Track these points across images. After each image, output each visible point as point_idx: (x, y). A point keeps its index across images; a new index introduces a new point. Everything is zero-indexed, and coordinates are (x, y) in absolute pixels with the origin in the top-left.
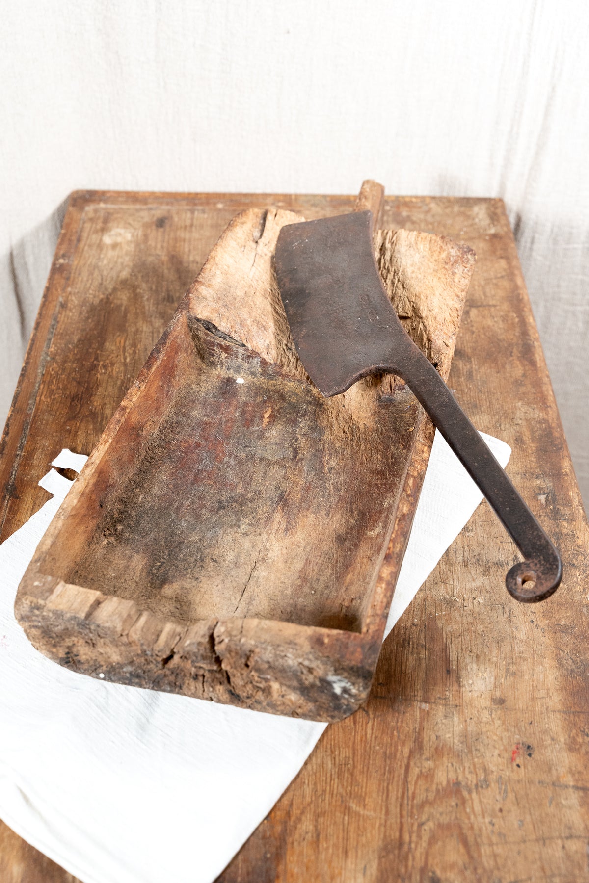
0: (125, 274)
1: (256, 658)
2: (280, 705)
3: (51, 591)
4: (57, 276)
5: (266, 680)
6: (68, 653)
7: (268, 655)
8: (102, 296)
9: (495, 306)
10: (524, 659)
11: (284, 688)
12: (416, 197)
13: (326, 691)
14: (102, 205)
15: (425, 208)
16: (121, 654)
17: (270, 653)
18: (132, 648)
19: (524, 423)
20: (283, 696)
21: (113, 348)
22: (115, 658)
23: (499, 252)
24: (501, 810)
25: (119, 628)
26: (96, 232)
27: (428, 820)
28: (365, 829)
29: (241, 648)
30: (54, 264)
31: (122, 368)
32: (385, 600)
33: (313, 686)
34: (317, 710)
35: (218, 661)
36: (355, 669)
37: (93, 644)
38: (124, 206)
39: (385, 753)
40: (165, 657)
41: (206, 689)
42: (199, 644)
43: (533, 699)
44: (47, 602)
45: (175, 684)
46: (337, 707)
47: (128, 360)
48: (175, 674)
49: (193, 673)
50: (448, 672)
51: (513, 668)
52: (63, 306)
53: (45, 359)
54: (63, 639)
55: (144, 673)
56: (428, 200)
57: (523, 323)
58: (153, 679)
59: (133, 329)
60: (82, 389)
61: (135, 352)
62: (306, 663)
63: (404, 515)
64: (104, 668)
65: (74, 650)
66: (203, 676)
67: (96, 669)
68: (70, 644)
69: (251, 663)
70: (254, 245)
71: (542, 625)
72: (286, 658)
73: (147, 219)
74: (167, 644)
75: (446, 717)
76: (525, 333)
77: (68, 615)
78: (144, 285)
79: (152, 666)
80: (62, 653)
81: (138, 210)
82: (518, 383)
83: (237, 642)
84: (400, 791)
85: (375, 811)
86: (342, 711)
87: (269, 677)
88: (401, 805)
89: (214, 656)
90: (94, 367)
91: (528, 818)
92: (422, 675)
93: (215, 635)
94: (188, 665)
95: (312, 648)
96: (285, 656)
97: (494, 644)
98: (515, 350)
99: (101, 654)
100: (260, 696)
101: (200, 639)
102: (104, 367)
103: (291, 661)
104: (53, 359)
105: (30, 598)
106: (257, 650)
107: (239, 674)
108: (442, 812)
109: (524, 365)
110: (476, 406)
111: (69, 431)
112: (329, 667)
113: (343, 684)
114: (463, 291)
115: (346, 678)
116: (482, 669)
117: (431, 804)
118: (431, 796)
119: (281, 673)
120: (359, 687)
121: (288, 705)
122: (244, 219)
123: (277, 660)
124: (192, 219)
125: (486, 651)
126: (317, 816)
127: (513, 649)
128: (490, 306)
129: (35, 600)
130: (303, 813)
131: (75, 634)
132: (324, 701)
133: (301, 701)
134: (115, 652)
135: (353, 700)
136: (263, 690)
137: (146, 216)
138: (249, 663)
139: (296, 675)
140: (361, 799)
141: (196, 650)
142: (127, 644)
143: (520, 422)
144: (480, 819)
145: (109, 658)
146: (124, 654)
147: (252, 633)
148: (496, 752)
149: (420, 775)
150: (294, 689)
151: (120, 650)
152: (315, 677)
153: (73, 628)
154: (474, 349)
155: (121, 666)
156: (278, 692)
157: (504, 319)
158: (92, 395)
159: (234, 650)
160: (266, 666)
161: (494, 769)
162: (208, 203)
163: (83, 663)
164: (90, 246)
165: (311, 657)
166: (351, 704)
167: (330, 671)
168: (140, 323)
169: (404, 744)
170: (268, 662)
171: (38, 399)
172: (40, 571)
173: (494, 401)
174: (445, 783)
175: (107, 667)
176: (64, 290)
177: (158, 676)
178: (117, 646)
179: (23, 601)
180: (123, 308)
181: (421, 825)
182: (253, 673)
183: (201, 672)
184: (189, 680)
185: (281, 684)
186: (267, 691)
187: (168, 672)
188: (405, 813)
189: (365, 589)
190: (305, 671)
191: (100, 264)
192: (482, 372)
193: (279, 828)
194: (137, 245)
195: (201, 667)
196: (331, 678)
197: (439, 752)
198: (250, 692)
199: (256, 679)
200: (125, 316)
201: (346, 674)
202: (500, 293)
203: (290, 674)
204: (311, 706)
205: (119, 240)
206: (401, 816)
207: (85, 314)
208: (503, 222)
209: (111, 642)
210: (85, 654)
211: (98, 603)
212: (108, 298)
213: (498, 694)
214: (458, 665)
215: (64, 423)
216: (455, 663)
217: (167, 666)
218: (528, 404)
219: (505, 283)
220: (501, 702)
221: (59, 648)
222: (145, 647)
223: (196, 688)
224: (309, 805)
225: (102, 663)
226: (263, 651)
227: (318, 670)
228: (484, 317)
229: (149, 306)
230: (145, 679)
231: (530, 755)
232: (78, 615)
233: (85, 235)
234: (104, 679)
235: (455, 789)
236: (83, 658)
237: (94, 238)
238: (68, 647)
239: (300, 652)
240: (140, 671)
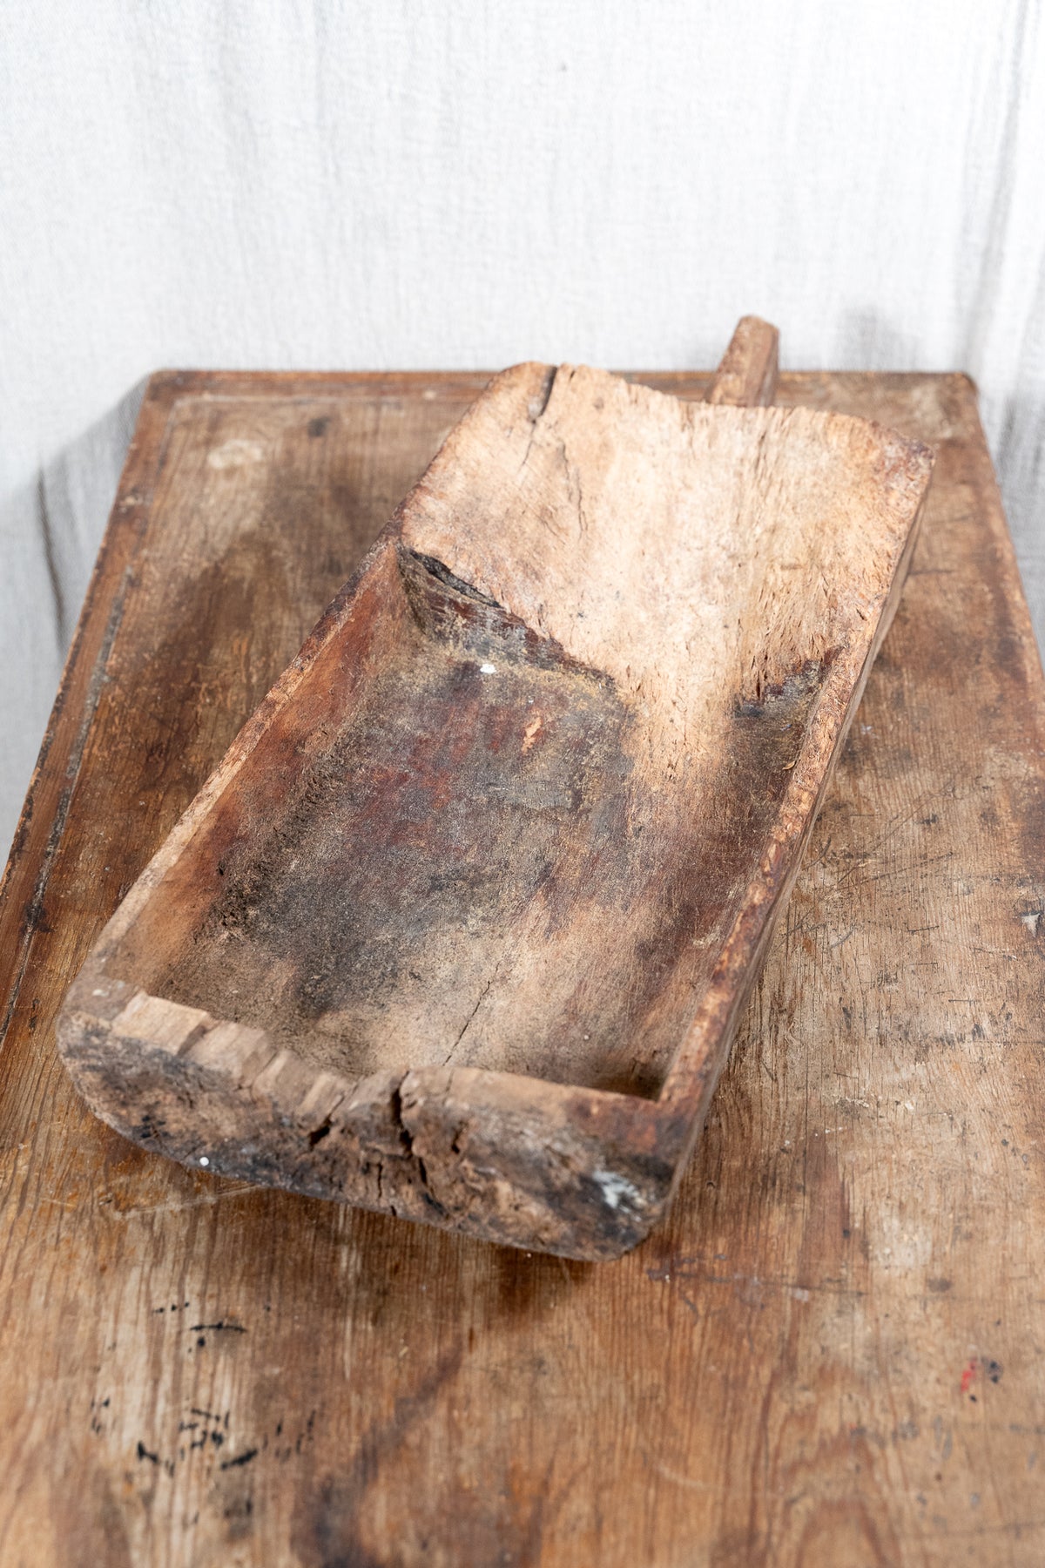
0: (249, 523)
1: (472, 1135)
2: (511, 1225)
4: (122, 529)
6: (146, 1119)
7: (491, 1131)
8: (205, 564)
9: (948, 572)
10: (989, 1210)
12: (803, 373)
13: (591, 1200)
14: (207, 397)
15: (819, 393)
16: (238, 1122)
17: (496, 1126)
18: (257, 1112)
19: (1000, 785)
20: (517, 1208)
21: (227, 658)
23: (958, 473)
24: (939, 1477)
25: (236, 1073)
26: (196, 446)
27: (804, 1494)
28: (687, 1511)
29: (445, 1117)
30: (117, 507)
31: (243, 695)
33: (568, 1188)
34: (577, 1236)
36: (642, 1161)
37: (191, 1102)
38: (249, 399)
39: (725, 1378)
40: (314, 1129)
41: (384, 1191)
42: (374, 1106)
43: (1004, 1281)
44: (114, 1024)
45: (331, 1179)
46: (612, 1231)
47: (254, 679)
48: (330, 1163)
49: (361, 1160)
50: (846, 1233)
51: (967, 1226)
52: (134, 583)
53: (99, 678)
54: (140, 1092)
55: (278, 1156)
56: (825, 379)
57: (1002, 602)
58: (292, 1170)
59: (265, 624)
60: (168, 733)
61: (267, 666)
64: (209, 1147)
65: (159, 1113)
66: (380, 1167)
67: (194, 1149)
68: (152, 1101)
69: (463, 1145)
71: (1023, 1149)
72: (522, 1137)
73: (291, 422)
75: (840, 1313)
76: (1004, 621)
77: (149, 1048)
78: (285, 543)
81: (274, 406)
82: (989, 712)
83: (440, 1106)
84: (753, 1444)
85: (705, 1479)
86: (619, 1240)
87: (493, 1171)
88: (755, 1469)
89: (399, 1130)
90: (191, 694)
91: (989, 1489)
92: (798, 1239)
94: (355, 1145)
95: (569, 1120)
96: (522, 1133)
97: (934, 1184)
98: (984, 653)
99: (204, 1121)
101: (375, 1099)
102: (211, 692)
103: (532, 1142)
104: (115, 679)
105: (86, 1016)
107: (441, 1164)
108: (831, 1482)
109: (1000, 680)
110: (908, 756)
111: (145, 810)
112: (596, 1154)
113: (620, 1188)
115: (626, 1176)
116: (910, 1227)
117: (810, 1466)
118: (810, 1453)
119: (514, 1164)
120: (648, 1194)
121: (526, 1225)
123: (508, 1141)
124: (377, 420)
125: (919, 1195)
126: (598, 1489)
127: (968, 1192)
128: (939, 572)
129: (93, 1020)
130: (572, 1483)
131: (160, 1083)
132: (588, 1218)
133: (548, 1218)
134: (228, 1118)
135: (638, 1219)
137: (290, 417)
138: (459, 1145)
139: (540, 1169)
140: (680, 1459)
141: (367, 1119)
142: (249, 1104)
143: (991, 783)
144: (900, 1492)
145: (218, 1128)
146: (243, 1122)
148: (933, 1375)
149: (791, 1416)
150: (536, 1194)
151: (237, 1115)
152: (573, 1173)
153: (157, 1071)
154: (906, 651)
156: (508, 1199)
157: (966, 595)
158: (185, 745)
159: (433, 1120)
160: (488, 1149)
161: (928, 1404)
162: (406, 391)
163: (173, 1138)
164: (185, 473)
166: (635, 1226)
167: (598, 1162)
168: (278, 612)
169: (761, 1360)
170: (492, 1144)
171: (86, 751)
173: (943, 746)
174: (835, 1430)
175: (213, 1146)
176: (135, 553)
177: (302, 1164)
178: (231, 1106)
179: (74, 1020)
180: (245, 586)
181: (790, 1503)
182: (466, 1163)
183: (376, 1159)
184: (355, 1173)
185: (514, 1185)
188: (760, 1483)
190: (555, 1162)
191: (202, 505)
192: (922, 693)
193: (527, 1511)
194: (274, 469)
195: (375, 1151)
196: (601, 1175)
197: (825, 1376)
198: (461, 1198)
199: (471, 1174)
200: (250, 599)
201: (625, 1169)
202: (960, 548)
203: (530, 1166)
205: (239, 460)
206: (754, 1488)
207: (173, 597)
208: (967, 416)
209: (222, 1099)
210: (177, 1121)
212: (217, 568)
213: (938, 1272)
214: (864, 1221)
215: (136, 795)
216: (859, 1217)
217: (317, 1147)
218: (1008, 750)
219: (970, 530)
220: (943, 1286)
221: (131, 1108)
222: (280, 1110)
223: (367, 1188)
224: (584, 1468)
225: (206, 1138)
226: (483, 1123)
227: (578, 1160)
228: (927, 592)
229: (295, 581)
230: (279, 1170)
231: (995, 1380)
232: (165, 1049)
233: (175, 452)
235: (856, 1439)
237: (192, 458)
238: (148, 1107)
240: (270, 1154)
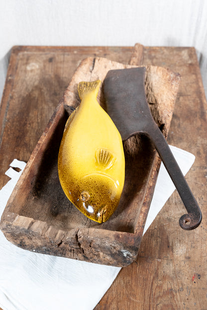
0: (36, 83)
2: (103, 261)
3: (14, 219)
4: (8, 85)
5: (98, 252)
6: (21, 242)
7: (98, 242)
8: (27, 93)
9: (190, 95)
10: (198, 242)
11: (105, 254)
12: (158, 47)
14: (26, 52)
15: (162, 52)
19: (201, 146)
20: (104, 258)
21: (33, 116)
22: (39, 244)
23: (192, 72)
24: (188, 299)
25: (41, 233)
26: (24, 64)
27: (160, 303)
28: (136, 307)
30: (7, 80)
31: (37, 125)
32: (143, 220)
33: (116, 253)
35: (79, 244)
38: (35, 53)
39: (144, 278)
43: (201, 257)
46: (125, 262)
47: (39, 121)
50: (168, 247)
51: (194, 245)
52: (12, 98)
53: (5, 121)
54: (19, 237)
56: (163, 49)
57: (202, 103)
58: (54, 252)
59: (41, 107)
60: (21, 134)
61: (42, 118)
62: (113, 245)
63: (151, 187)
65: (24, 241)
68: (22, 239)
69: (92, 245)
70: (90, 73)
71: (205, 228)
73: (45, 59)
74: (59, 238)
75: (167, 264)
76: (202, 107)
78: (45, 88)
79: (54, 247)
80: (19, 242)
81: (41, 55)
82: (199, 129)
84: (149, 293)
85: (140, 300)
88: (150, 298)
90: (25, 124)
91: (198, 302)
92: (158, 248)
93: (78, 235)
94: (68, 246)
95: (115, 239)
97: (187, 236)
98: (198, 115)
100: (95, 257)
102: (30, 124)
103: (107, 244)
104: (8, 121)
106: (94, 240)
108: (166, 300)
109: (201, 121)
110: (181, 139)
111: (16, 151)
113: (127, 253)
114: (175, 92)
116: (182, 245)
117: (161, 297)
118: (161, 294)
119: (104, 249)
121: (106, 261)
122: (86, 62)
124: (64, 58)
125: (183, 238)
126: (118, 302)
127: (194, 237)
128: (188, 95)
130: (112, 301)
133: (111, 259)
136: (97, 255)
137: (44, 57)
139: (109, 250)
140: (134, 296)
143: (199, 145)
144: (180, 302)
145: (37, 244)
147: (92, 234)
148: (187, 277)
149: (157, 286)
154: (181, 114)
155: (42, 247)
156: (102, 256)
157: (194, 101)
158: (25, 136)
160: (98, 246)
161: (186, 284)
162: (70, 51)
163: (27, 246)
164: (22, 71)
165: (115, 243)
168: (44, 105)
169: (151, 274)
171: (3, 138)
172: (9, 211)
173: (189, 137)
174: (166, 289)
176: (11, 90)
180: (36, 98)
181: (157, 305)
183: (73, 249)
186: (98, 256)
187: (60, 249)
188: (151, 301)
189: (136, 215)
191: (26, 79)
192: (185, 124)
193: (103, 307)
194: (41, 70)
196: (123, 251)
197: (164, 278)
198: (92, 256)
200: (37, 102)
202: (193, 90)
203: (107, 249)
204: (115, 261)
205: (33, 68)
206: (150, 302)
207: (20, 101)
208: (194, 57)
211: (32, 223)
212: (30, 94)
213: (188, 255)
214: (172, 244)
215: (14, 148)
216: (171, 243)
218: (203, 138)
219: (195, 85)
220: (188, 258)
224: (115, 298)
225: (34, 246)
228: (185, 100)
229: (47, 97)
230: (51, 252)
231: (199, 278)
233: (19, 66)
234: (35, 252)
235: (170, 291)
236: (27, 244)
237: (23, 67)
239: (110, 241)
240: (49, 249)
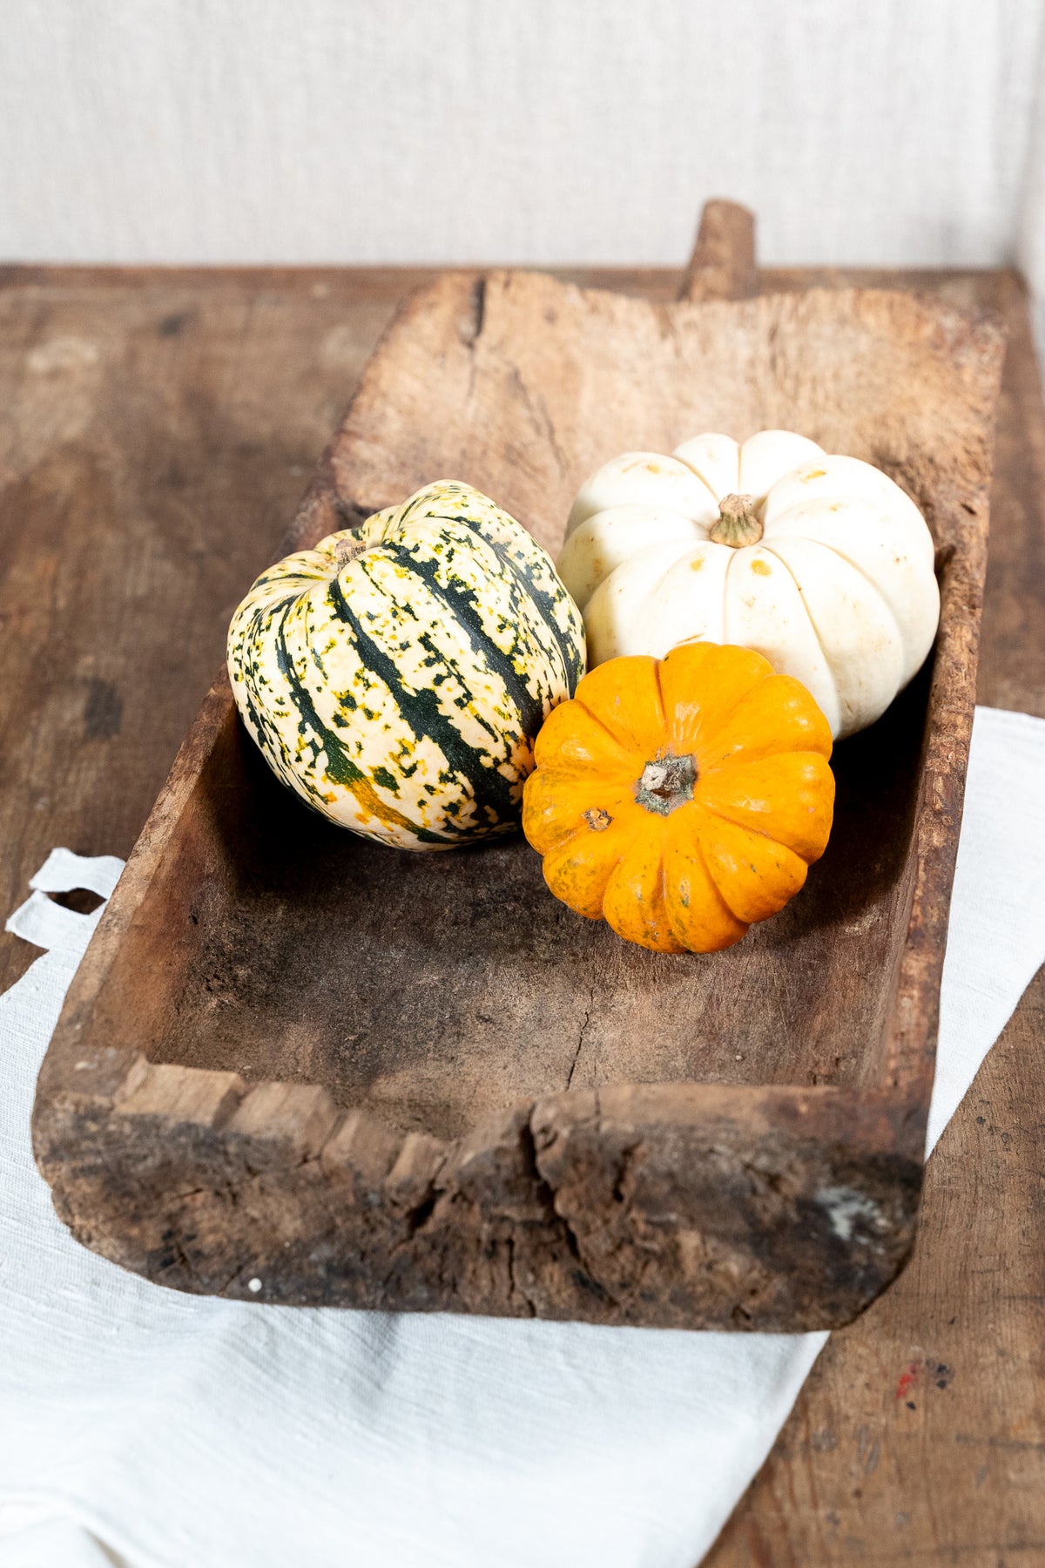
1: (641, 1169)
2: (703, 1295)
5: (666, 1226)
6: (168, 1235)
7: (670, 1157)
11: (711, 1242)
13: (814, 1235)
16: (304, 1214)
17: (675, 1148)
18: (331, 1192)
20: (709, 1267)
25: (298, 1141)
29: (601, 1148)
34: (796, 1294)
36: (881, 1162)
37: (235, 1196)
40: (414, 1204)
41: (517, 1280)
42: (499, 1151)
44: (117, 1099)
45: (440, 1277)
46: (844, 1278)
48: (440, 1250)
49: (484, 1237)
54: (159, 1196)
55: (363, 1255)
58: (384, 1274)
64: (261, 1262)
65: (186, 1223)
66: (510, 1243)
67: (240, 1269)
68: (174, 1207)
69: (629, 1188)
72: (714, 1157)
77: (171, 1124)
80: (153, 1238)
83: (592, 1133)
86: (856, 1289)
87: (673, 1217)
89: (535, 1184)
95: (773, 1124)
96: (712, 1151)
99: (254, 1221)
101: (498, 1143)
103: (728, 1163)
105: (73, 1096)
107: (599, 1222)
112: (817, 1164)
115: (861, 1188)
120: (893, 1210)
121: (722, 1292)
123: (692, 1166)
129: (85, 1099)
131: (189, 1175)
132: (810, 1263)
133: (755, 1275)
134: (289, 1210)
135: (880, 1251)
138: (623, 1190)
141: (491, 1171)
142: (320, 1183)
145: (274, 1228)
146: (311, 1211)
150: (735, 1240)
151: (302, 1203)
152: (786, 1198)
153: (184, 1157)
156: (697, 1257)
159: (584, 1157)
163: (208, 1258)
166: (877, 1262)
167: (820, 1174)
170: (671, 1175)
175: (268, 1258)
177: (399, 1260)
178: (294, 1190)
179: (57, 1105)
182: (634, 1214)
184: (475, 1260)
185: (705, 1233)
186: (669, 1260)
190: (761, 1186)
195: (504, 1219)
196: (824, 1193)
198: (629, 1268)
199: (642, 1227)
201: (859, 1178)
203: (724, 1199)
209: (280, 1183)
210: (214, 1230)
217: (420, 1231)
221: (146, 1223)
222: (364, 1183)
223: (493, 1280)
225: (257, 1248)
226: (656, 1147)
227: (791, 1178)
230: (364, 1275)
232: (196, 1120)
236: (208, 1241)
238: (171, 1217)
240: (351, 1255)
